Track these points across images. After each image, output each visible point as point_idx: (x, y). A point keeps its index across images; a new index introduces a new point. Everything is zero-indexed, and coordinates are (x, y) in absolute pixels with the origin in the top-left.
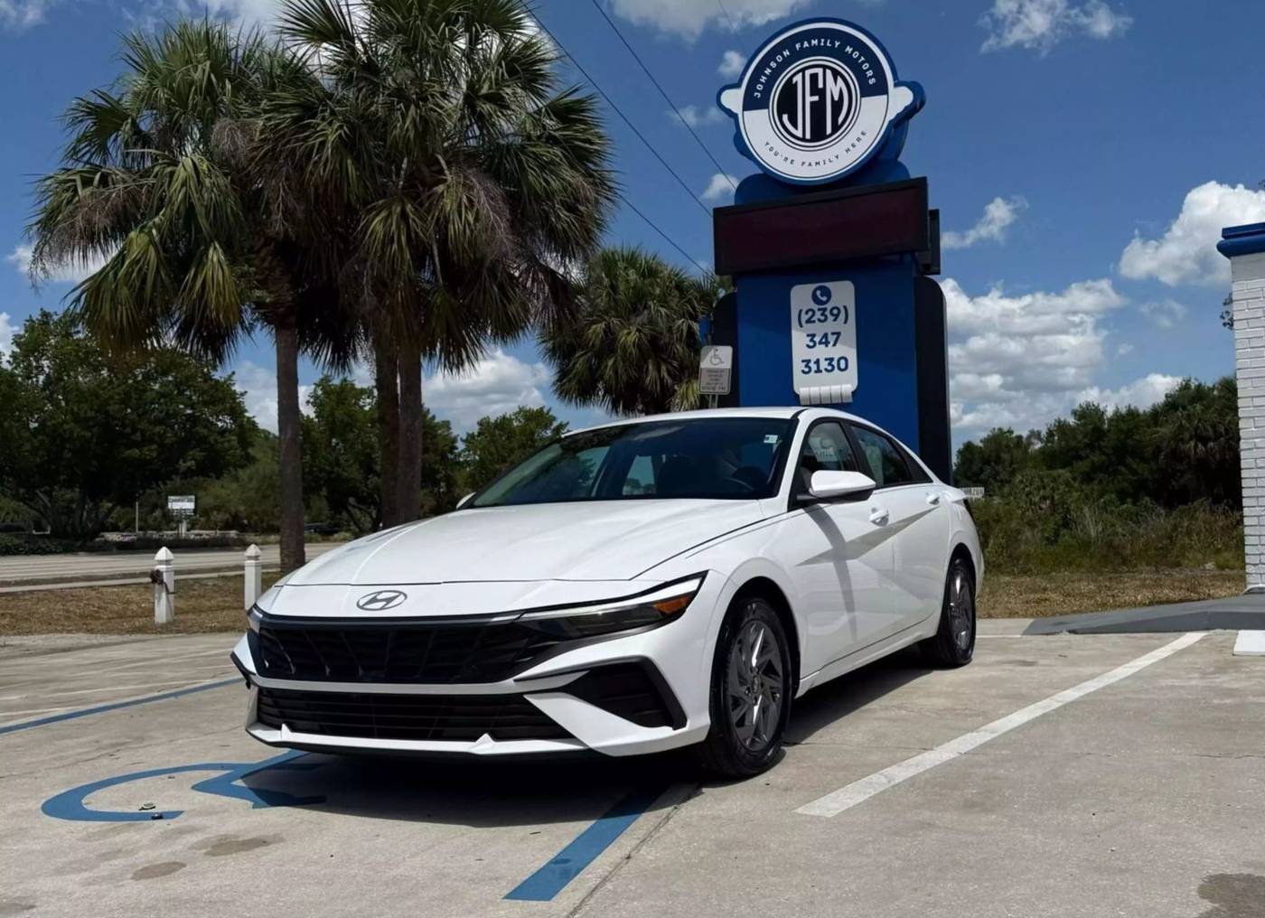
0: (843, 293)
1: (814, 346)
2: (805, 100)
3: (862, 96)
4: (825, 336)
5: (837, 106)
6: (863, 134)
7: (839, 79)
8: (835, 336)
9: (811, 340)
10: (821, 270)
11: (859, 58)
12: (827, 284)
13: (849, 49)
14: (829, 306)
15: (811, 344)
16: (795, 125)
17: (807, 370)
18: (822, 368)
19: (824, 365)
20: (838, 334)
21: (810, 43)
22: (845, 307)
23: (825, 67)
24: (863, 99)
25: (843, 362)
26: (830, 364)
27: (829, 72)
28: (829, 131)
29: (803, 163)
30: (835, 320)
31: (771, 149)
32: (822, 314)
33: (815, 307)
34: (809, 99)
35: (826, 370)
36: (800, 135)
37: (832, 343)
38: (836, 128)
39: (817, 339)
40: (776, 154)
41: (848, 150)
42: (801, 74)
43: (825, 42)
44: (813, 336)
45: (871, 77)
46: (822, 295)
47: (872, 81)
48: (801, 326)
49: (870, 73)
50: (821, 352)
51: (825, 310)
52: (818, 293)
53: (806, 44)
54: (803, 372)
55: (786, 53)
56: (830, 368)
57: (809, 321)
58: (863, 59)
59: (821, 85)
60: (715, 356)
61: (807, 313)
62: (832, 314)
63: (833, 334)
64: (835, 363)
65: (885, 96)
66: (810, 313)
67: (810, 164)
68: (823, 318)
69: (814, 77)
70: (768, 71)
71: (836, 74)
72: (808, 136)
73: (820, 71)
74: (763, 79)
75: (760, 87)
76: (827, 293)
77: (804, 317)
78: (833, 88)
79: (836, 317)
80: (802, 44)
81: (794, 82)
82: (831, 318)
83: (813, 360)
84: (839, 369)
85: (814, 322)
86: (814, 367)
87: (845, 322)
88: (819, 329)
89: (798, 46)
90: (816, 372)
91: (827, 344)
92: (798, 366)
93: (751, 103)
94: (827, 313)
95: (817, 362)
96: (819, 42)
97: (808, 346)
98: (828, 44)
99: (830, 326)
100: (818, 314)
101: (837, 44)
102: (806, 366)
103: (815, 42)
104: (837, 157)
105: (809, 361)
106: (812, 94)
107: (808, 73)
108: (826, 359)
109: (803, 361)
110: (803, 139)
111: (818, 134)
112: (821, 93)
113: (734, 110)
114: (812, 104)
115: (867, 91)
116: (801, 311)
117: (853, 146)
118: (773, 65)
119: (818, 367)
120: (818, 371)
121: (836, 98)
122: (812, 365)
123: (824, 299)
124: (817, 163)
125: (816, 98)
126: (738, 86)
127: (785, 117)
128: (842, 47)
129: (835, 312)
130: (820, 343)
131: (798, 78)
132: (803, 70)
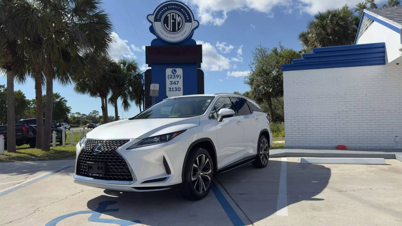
0: (180, 71)
1: (172, 84)
2: (171, 21)
3: (185, 22)
4: (175, 82)
5: (179, 24)
6: (186, 32)
7: (180, 17)
8: (177, 82)
9: (171, 83)
10: (174, 65)
11: (185, 12)
12: (175, 69)
13: (182, 10)
14: (176, 74)
15: (171, 84)
16: (168, 27)
17: (170, 90)
18: (174, 90)
19: (174, 89)
20: (178, 82)
21: (172, 7)
22: (180, 75)
23: (176, 13)
24: (186, 23)
25: (179, 89)
26: (176, 89)
27: (177, 15)
28: (177, 30)
29: (170, 37)
30: (177, 78)
31: (162, 33)
32: (174, 76)
33: (172, 74)
34: (172, 21)
35: (175, 91)
36: (169, 30)
37: (177, 84)
38: (179, 29)
39: (173, 83)
40: (163, 34)
41: (182, 35)
42: (169, 14)
43: (176, 7)
44: (172, 82)
45: (188, 18)
46: (174, 72)
47: (188, 19)
48: (169, 79)
49: (187, 17)
50: (174, 86)
51: (175, 75)
52: (173, 71)
53: (171, 7)
54: (169, 91)
55: (166, 8)
56: (176, 90)
57: (170, 78)
58: (186, 13)
59: (175, 18)
60: (154, 86)
61: (170, 76)
62: (177, 77)
63: (177, 81)
64: (177, 89)
65: (191, 23)
66: (171, 76)
67: (172, 38)
68: (174, 77)
69: (173, 16)
70: (161, 12)
71: (179, 15)
72: (171, 30)
73: (175, 14)
74: (160, 14)
75: (159, 16)
76: (175, 71)
77: (169, 77)
78: (178, 19)
79: (178, 77)
80: (170, 7)
81: (168, 16)
82: (176, 77)
83: (172, 88)
84: (178, 90)
85: (172, 78)
86: (172, 90)
87: (180, 79)
88: (173, 80)
89: (169, 7)
90: (172, 91)
91: (175, 84)
92: (167, 89)
93: (156, 20)
94: (175, 76)
95: (173, 88)
96: (175, 7)
97: (170, 84)
98: (177, 8)
99: (176, 79)
100: (173, 76)
101: (179, 8)
102: (170, 89)
103: (173, 7)
104: (179, 37)
105: (170, 88)
106: (172, 20)
107: (172, 14)
108: (175, 88)
109: (169, 88)
110: (170, 31)
111: (174, 30)
112: (175, 20)
113: (152, 21)
114: (172, 22)
115: (187, 21)
116: (168, 75)
117: (183, 34)
118: (162, 11)
119: (173, 90)
120: (173, 91)
121: (179, 22)
122: (171, 89)
123: (175, 72)
124: (174, 38)
125: (174, 21)
126: (153, 15)
127: (165, 25)
128: (181, 9)
129: (177, 76)
130: (174, 84)
131: (169, 15)
132: (170, 13)
